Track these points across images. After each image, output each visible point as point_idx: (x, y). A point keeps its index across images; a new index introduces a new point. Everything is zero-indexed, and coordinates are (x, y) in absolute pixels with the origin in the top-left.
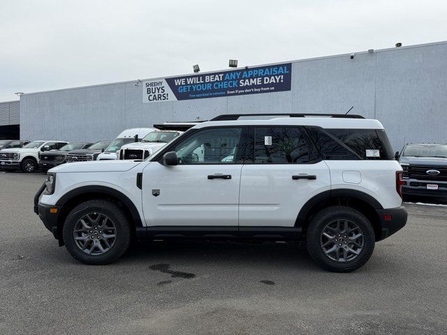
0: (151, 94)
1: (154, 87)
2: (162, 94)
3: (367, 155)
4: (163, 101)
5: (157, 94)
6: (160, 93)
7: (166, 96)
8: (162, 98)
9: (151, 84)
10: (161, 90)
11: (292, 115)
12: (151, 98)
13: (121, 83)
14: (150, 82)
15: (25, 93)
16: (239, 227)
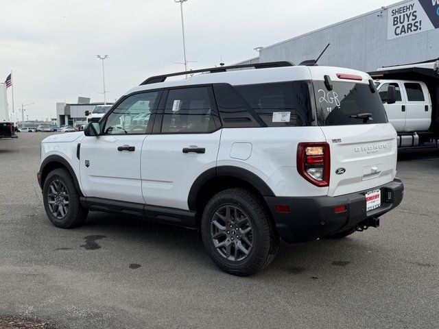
0: (399, 25)
1: (402, 15)
2: (413, 22)
3: (274, 120)
4: (414, 32)
5: (405, 24)
6: (411, 22)
7: (418, 24)
8: (413, 28)
9: (399, 11)
10: (411, 17)
11: (213, 71)
12: (399, 31)
13: (361, 17)
14: (396, 8)
15: (264, 47)
16: (144, 205)
